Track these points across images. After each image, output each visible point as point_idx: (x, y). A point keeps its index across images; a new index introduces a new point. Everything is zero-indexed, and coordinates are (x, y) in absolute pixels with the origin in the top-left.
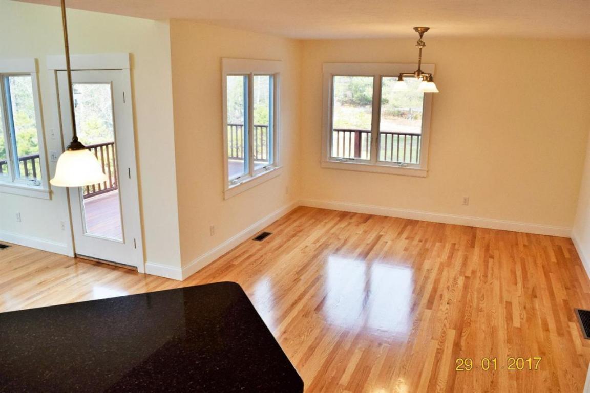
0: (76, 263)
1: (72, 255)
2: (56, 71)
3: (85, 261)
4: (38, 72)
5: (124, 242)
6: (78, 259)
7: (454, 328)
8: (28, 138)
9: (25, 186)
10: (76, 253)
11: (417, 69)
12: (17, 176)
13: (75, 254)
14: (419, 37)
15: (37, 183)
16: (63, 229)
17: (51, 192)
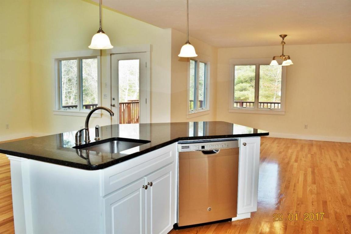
2: (111, 54)
4: (101, 55)
7: (311, 168)
11: (282, 54)
14: (282, 40)
17: (102, 114)
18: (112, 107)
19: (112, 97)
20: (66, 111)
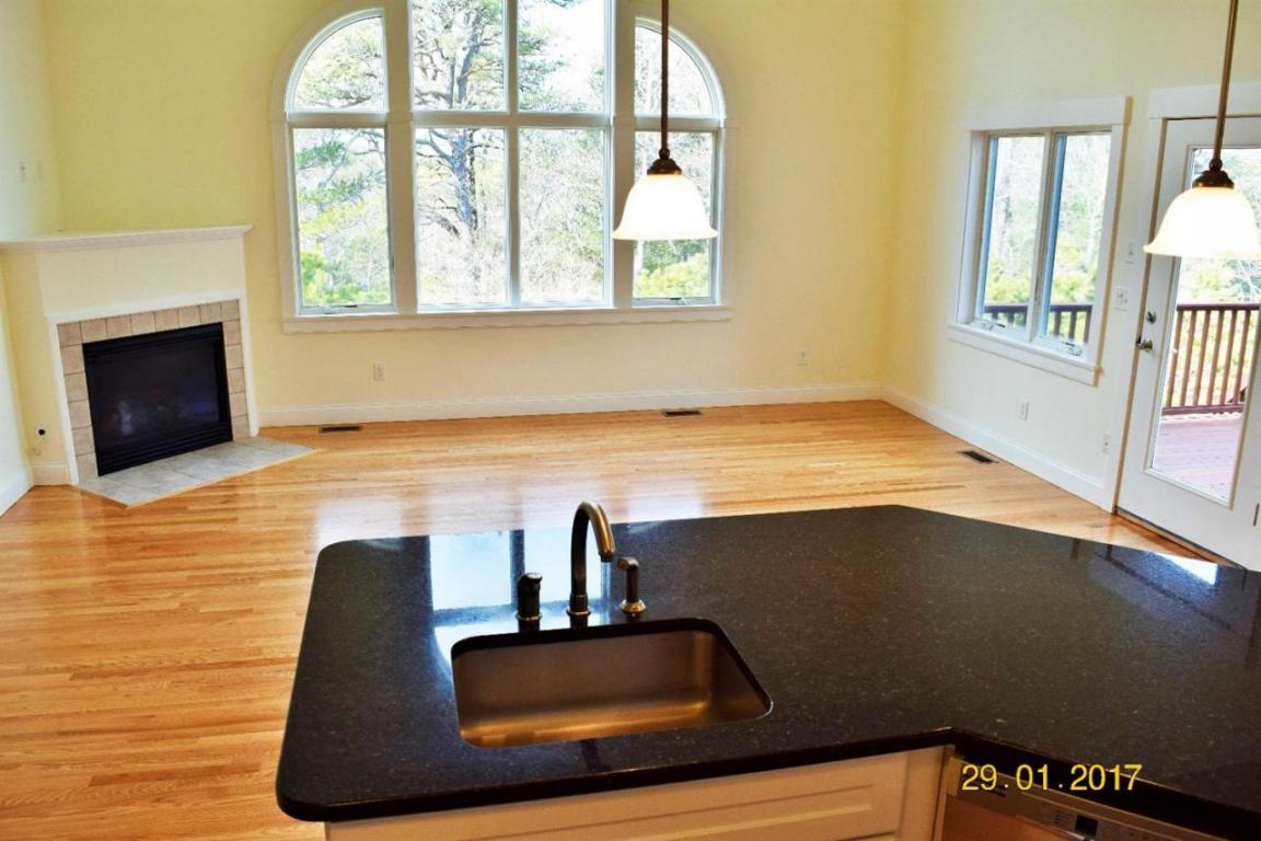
0: (1112, 525)
1: (1110, 511)
2: (1166, 120)
3: (1134, 526)
4: (1127, 124)
5: (1231, 507)
6: (1119, 519)
8: (1066, 288)
9: (1053, 352)
10: (1119, 505)
12: (1040, 332)
13: (1116, 508)
15: (1076, 350)
16: (1104, 451)
17: (1098, 372)
18: (1142, 353)
19: (1147, 310)
20: (987, 333)
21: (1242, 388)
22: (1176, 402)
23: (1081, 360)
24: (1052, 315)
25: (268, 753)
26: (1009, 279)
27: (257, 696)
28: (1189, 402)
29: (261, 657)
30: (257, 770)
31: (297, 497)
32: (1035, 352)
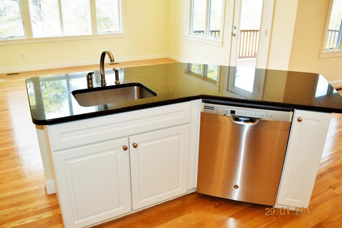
9: (211, 39)
12: (208, 36)
15: (217, 38)
16: (225, 63)
17: (223, 43)
18: (233, 36)
19: (234, 25)
20: (194, 36)
21: (256, 53)
22: (241, 56)
23: (219, 41)
24: (210, 33)
25: (11, 151)
26: (199, 23)
27: (4, 138)
28: (244, 55)
29: (3, 130)
30: (10, 155)
31: (3, 92)
32: (207, 40)
